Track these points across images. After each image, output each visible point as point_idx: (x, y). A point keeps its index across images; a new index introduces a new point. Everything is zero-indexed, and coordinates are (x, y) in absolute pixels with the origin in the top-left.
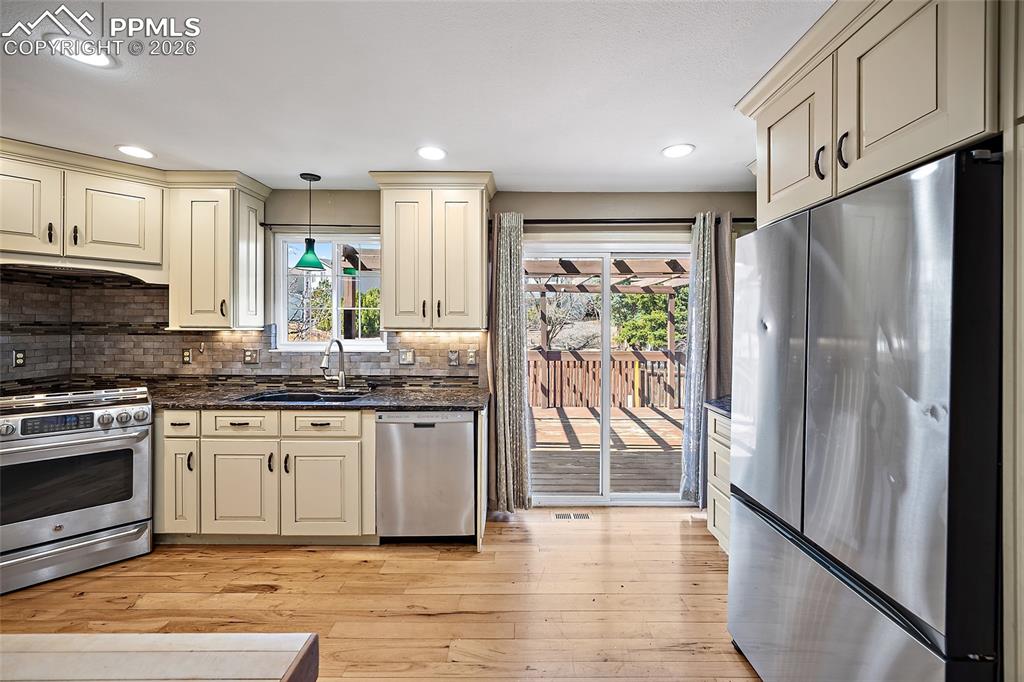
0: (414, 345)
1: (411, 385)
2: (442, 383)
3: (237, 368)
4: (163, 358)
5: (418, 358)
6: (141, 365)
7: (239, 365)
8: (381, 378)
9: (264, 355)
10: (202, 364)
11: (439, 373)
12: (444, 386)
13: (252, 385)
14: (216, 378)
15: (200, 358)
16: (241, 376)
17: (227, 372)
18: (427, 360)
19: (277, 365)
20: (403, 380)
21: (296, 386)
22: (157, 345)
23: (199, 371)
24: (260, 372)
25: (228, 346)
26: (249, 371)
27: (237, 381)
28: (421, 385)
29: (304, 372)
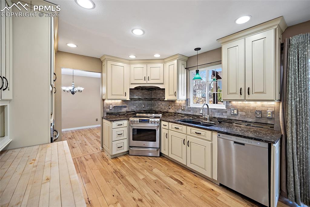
0: (238, 107)
1: (236, 124)
2: (252, 124)
3: (180, 111)
4: (165, 107)
5: (240, 113)
6: (162, 108)
7: (181, 110)
8: (223, 119)
9: (186, 108)
10: (173, 109)
11: (250, 120)
12: (253, 126)
13: (184, 117)
14: (175, 113)
15: (172, 108)
16: (181, 113)
17: (178, 112)
18: (244, 113)
19: (190, 111)
20: (233, 121)
21: (195, 118)
22: (164, 104)
23: (172, 111)
24: (185, 113)
25: (178, 105)
26: (183, 112)
27: (180, 115)
28: (241, 124)
29: (197, 114)
